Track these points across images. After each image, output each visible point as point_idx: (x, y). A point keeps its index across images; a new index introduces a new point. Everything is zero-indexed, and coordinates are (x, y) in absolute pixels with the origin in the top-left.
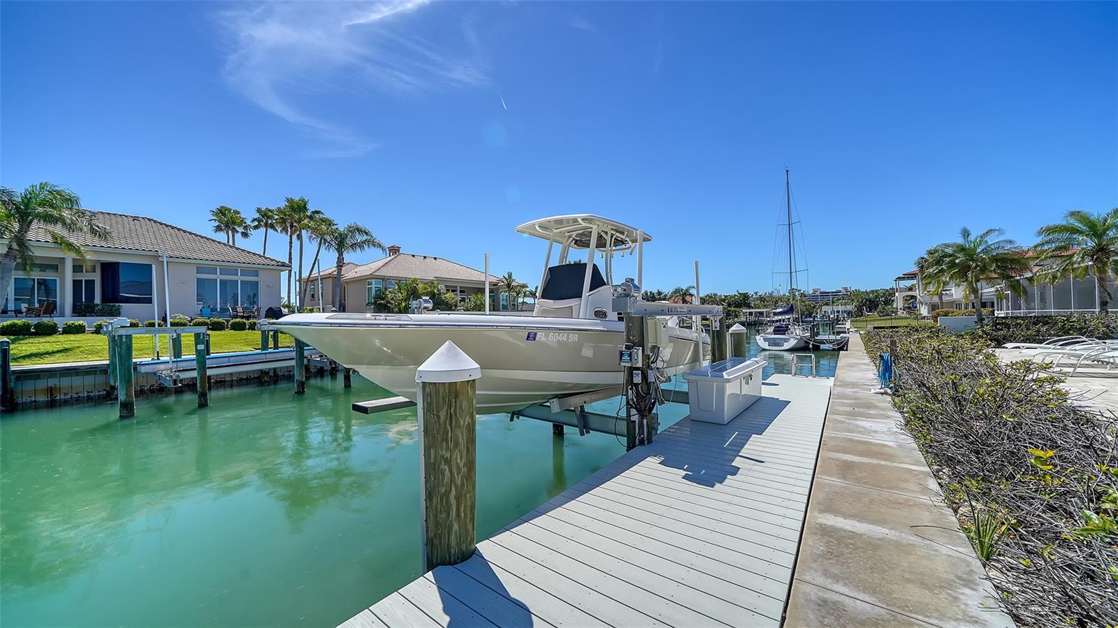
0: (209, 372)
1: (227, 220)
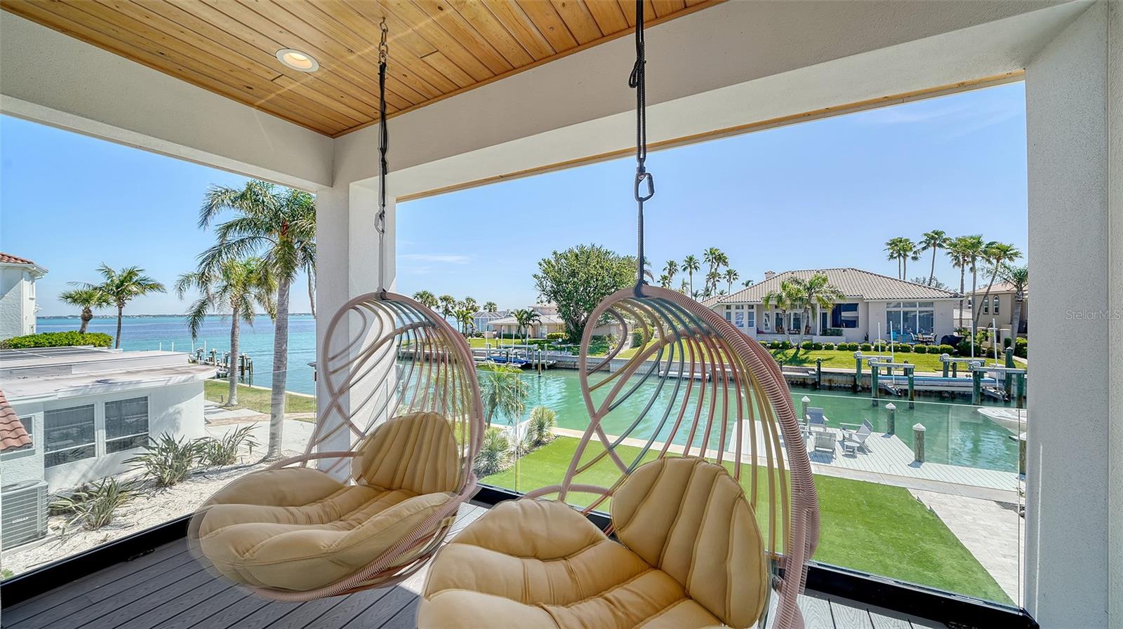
0: (915, 388)
1: (900, 249)
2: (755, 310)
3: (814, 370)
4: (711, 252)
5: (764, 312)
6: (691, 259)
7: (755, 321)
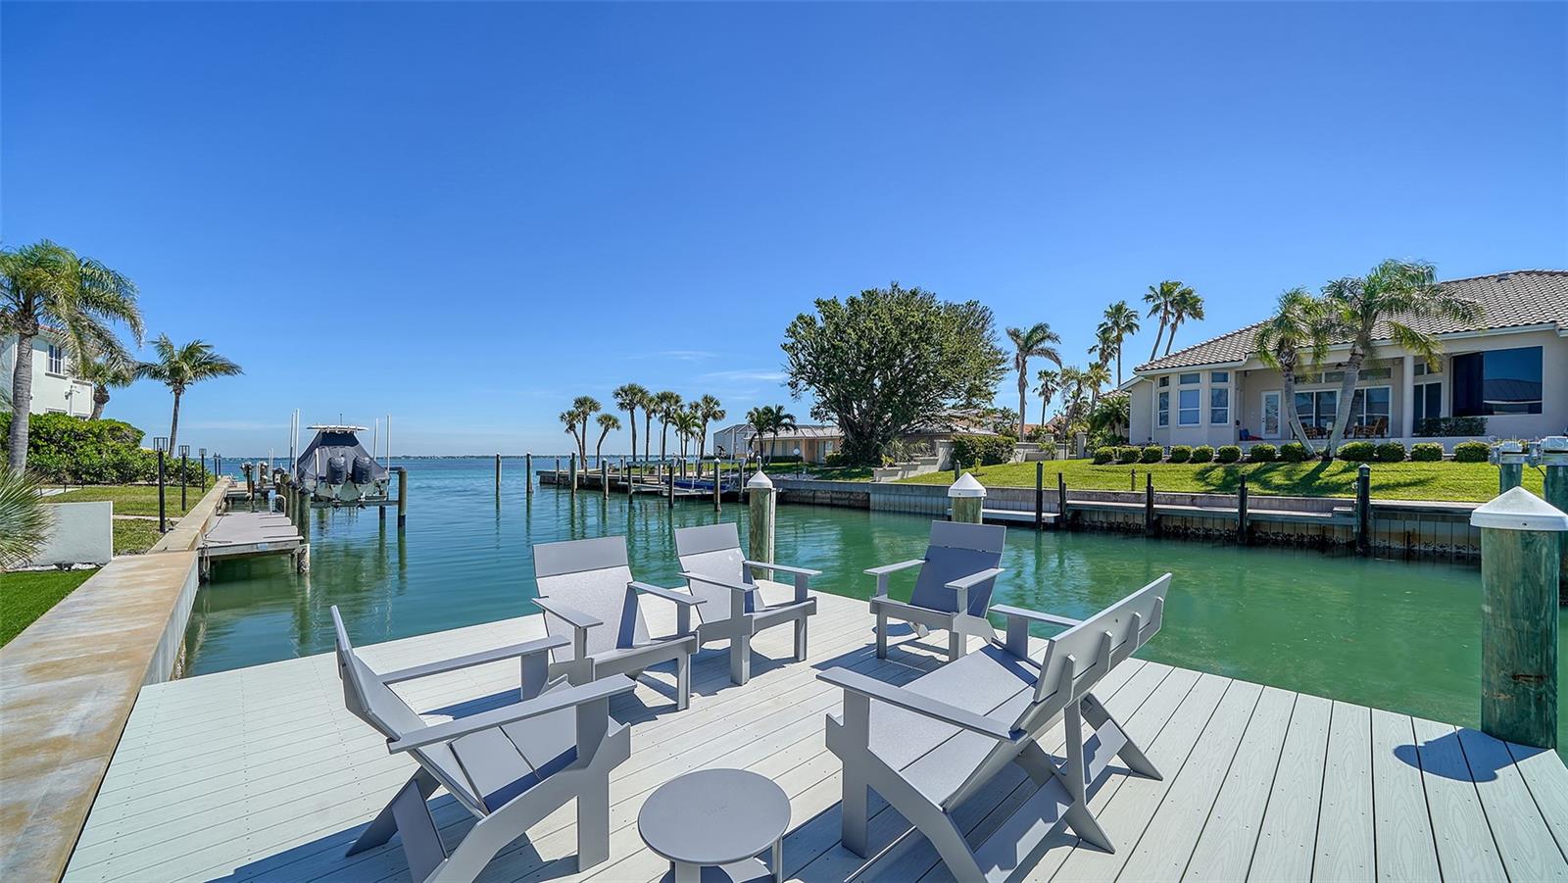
2: (1231, 386)
3: (1351, 504)
4: (1162, 289)
5: (1264, 394)
6: (1119, 309)
7: (1230, 408)
